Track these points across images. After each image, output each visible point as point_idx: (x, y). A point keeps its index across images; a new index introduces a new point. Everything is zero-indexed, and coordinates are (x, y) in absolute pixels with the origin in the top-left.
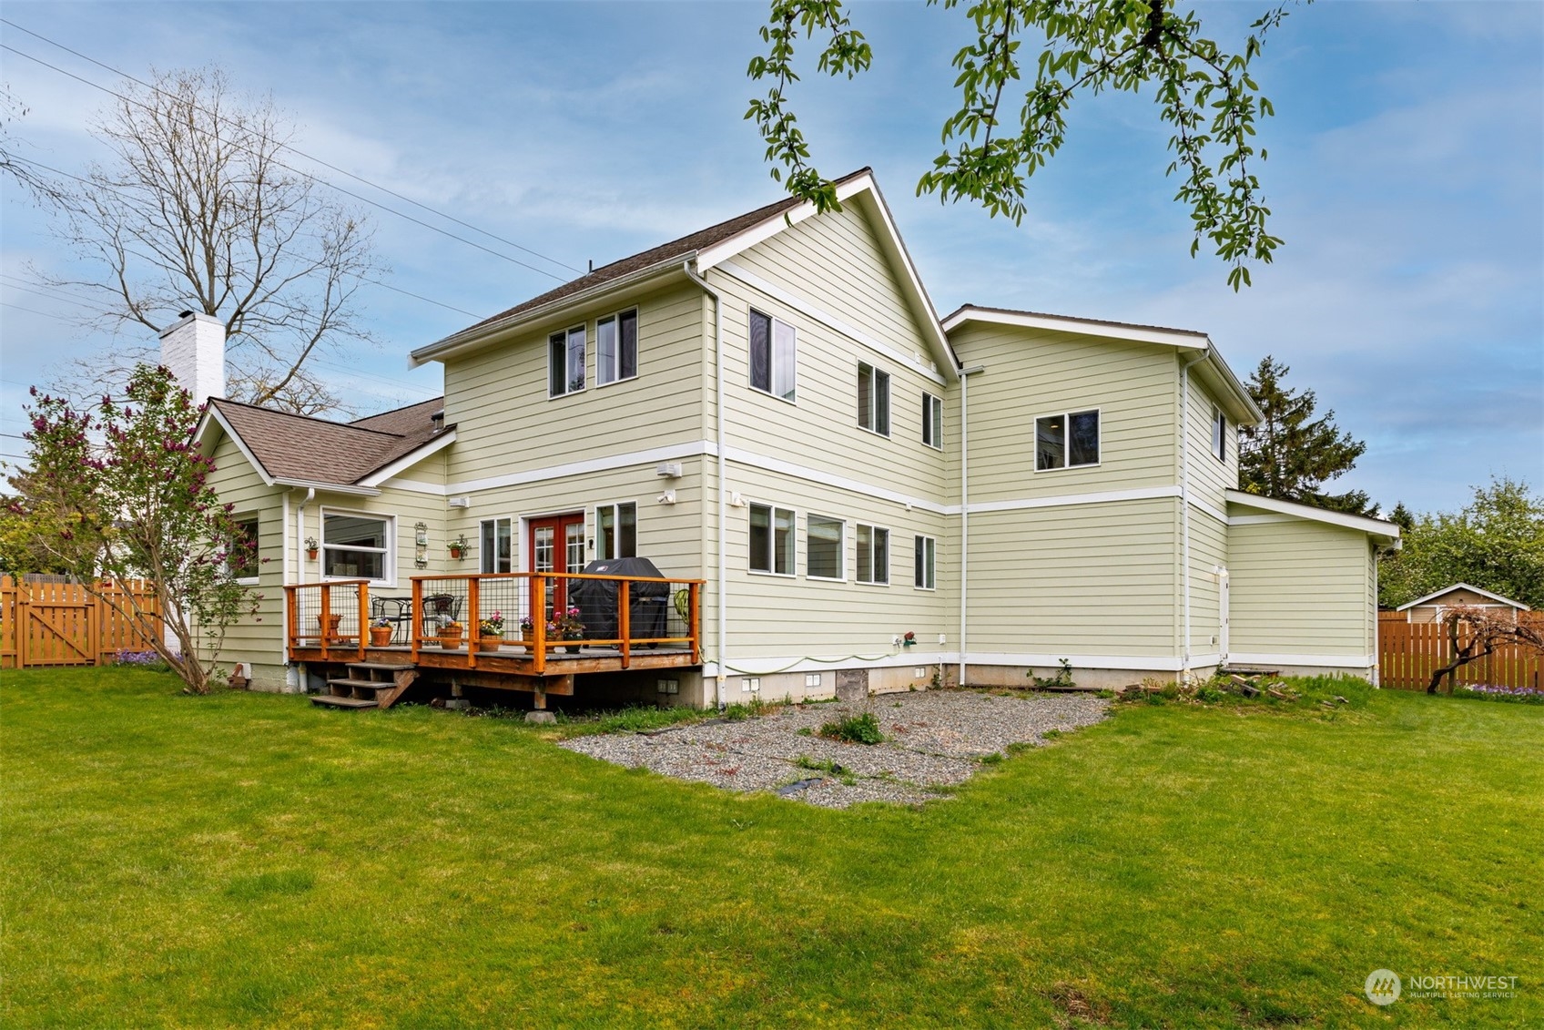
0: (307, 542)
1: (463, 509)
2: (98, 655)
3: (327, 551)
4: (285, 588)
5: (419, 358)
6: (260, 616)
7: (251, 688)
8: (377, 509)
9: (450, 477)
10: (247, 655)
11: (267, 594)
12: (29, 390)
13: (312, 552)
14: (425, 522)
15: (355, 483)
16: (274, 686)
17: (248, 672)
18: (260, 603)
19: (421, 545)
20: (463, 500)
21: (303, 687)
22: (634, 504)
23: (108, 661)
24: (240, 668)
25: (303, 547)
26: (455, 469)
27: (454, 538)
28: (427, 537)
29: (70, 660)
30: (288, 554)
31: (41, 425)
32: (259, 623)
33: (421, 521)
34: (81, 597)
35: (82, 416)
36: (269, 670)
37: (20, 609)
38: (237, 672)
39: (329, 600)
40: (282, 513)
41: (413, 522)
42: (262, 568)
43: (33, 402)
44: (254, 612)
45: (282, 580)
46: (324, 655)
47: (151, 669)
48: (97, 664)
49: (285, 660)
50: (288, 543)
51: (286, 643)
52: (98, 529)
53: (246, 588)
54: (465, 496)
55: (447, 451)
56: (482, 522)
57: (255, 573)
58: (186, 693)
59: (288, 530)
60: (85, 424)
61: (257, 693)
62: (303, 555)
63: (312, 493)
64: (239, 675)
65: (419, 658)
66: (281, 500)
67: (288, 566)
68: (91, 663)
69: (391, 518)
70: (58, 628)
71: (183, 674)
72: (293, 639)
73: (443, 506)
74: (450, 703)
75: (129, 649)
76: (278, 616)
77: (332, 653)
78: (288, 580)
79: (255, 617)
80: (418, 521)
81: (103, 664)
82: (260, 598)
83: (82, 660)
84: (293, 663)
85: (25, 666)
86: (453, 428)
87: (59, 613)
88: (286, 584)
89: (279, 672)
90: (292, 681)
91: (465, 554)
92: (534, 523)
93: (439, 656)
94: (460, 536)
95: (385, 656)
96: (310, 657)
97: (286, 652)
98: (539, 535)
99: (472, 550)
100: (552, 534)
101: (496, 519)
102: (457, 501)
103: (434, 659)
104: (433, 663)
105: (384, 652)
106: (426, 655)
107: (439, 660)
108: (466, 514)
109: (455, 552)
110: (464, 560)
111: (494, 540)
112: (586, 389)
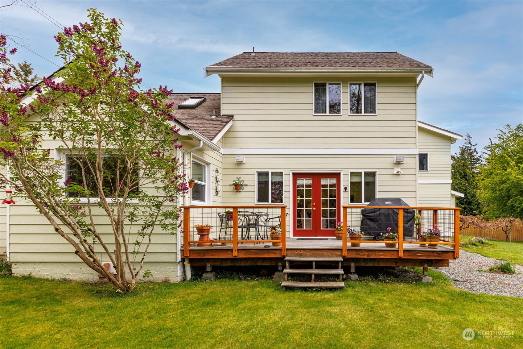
0: (188, 177)
1: (240, 163)
5: (209, 71)
8: (206, 158)
9: (225, 144)
19: (217, 181)
20: (243, 158)
22: (376, 172)
25: (188, 180)
27: (232, 179)
28: (218, 177)
33: (218, 168)
36: (149, 266)
49: (179, 259)
51: (179, 246)
54: (241, 156)
56: (257, 172)
58: (120, 293)
63: (202, 143)
65: (347, 253)
69: (208, 164)
72: (189, 243)
73: (222, 160)
80: (216, 167)
86: (232, 117)
88: (180, 205)
89: (167, 268)
90: (179, 272)
91: (243, 189)
92: (296, 176)
93: (367, 251)
94: (237, 178)
95: (308, 252)
96: (212, 255)
97: (179, 253)
98: (299, 182)
99: (248, 187)
100: (309, 182)
101: (270, 172)
102: (239, 158)
103: (361, 253)
104: (361, 256)
105: (307, 250)
106: (354, 251)
107: (366, 253)
108: (243, 166)
109: (237, 187)
110: (240, 192)
111: (268, 182)
112: (341, 114)
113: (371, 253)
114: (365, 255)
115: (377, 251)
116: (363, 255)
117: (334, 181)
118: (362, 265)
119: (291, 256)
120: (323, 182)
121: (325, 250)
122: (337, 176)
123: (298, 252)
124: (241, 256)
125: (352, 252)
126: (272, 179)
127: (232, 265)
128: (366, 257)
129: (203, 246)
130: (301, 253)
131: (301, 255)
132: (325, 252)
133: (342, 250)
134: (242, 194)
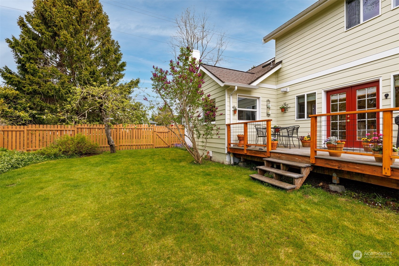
0: (233, 107)
1: (285, 93)
2: (170, 145)
3: (239, 111)
4: (226, 125)
5: (266, 40)
6: (219, 135)
7: (212, 159)
8: (255, 94)
9: (277, 82)
10: (211, 148)
11: (221, 127)
12: (153, 67)
13: (235, 111)
14: (270, 99)
15: (250, 84)
16: (221, 161)
17: (211, 154)
18: (219, 130)
19: (268, 108)
20: (287, 89)
21: (232, 162)
23: (173, 146)
24: (208, 153)
25: (232, 109)
26: (280, 79)
27: (281, 104)
28: (270, 105)
29: (164, 146)
30: (227, 112)
31: (155, 75)
32: (219, 138)
33: (268, 99)
34: (166, 130)
35: (166, 71)
36: (218, 154)
37: (154, 133)
38: (208, 154)
39: (247, 129)
40: (225, 97)
41: (266, 99)
42: (217, 118)
43: (154, 70)
44: (217, 134)
45: (225, 122)
46: (245, 152)
47: (182, 149)
48: (170, 147)
49: (226, 152)
50: (227, 108)
51: (226, 145)
52: (169, 107)
53: (215, 125)
54: (287, 87)
55: (277, 73)
56: (297, 96)
57: (214, 120)
58: (195, 163)
59: (227, 104)
60: (166, 73)
61: (214, 162)
62: (232, 112)
63: (236, 88)
64: (208, 155)
65: (316, 161)
66: (225, 93)
67: (227, 117)
68: (169, 147)
69: (259, 98)
70: (162, 137)
71: (194, 156)
72: (229, 144)
73: (275, 93)
74: (332, 187)
75: (177, 143)
76: (224, 135)
77: (249, 151)
78: (227, 122)
79: (218, 136)
80: (267, 99)
81: (171, 147)
82: (219, 129)
83: (167, 146)
84: (229, 153)
85: (155, 147)
86: (281, 62)
87: (162, 133)
88: (227, 124)
89: (223, 156)
90: (227, 160)
91: (288, 110)
92: (329, 93)
93: (338, 162)
94: (284, 103)
95: (284, 156)
96: (237, 152)
97: (226, 149)
98: (333, 98)
99: (291, 108)
100: (344, 96)
101: (306, 94)
102: (284, 89)
103: (331, 163)
104: (331, 166)
105: (283, 154)
106: (323, 160)
107: (337, 164)
108: (288, 94)
109: (284, 109)
110: (286, 112)
111: (304, 103)
112: (380, 14)
113: (343, 165)
114: (335, 166)
115: (350, 164)
116: (333, 166)
117: (373, 90)
118: (346, 178)
119: (274, 157)
120: (359, 93)
121: (297, 156)
122: (376, 83)
123: (278, 155)
124: (248, 154)
125: (321, 161)
126: (307, 99)
127: (251, 159)
128: (336, 168)
129: (239, 146)
130: (279, 156)
131: (279, 158)
132: (296, 157)
133: (309, 157)
134: (287, 114)
